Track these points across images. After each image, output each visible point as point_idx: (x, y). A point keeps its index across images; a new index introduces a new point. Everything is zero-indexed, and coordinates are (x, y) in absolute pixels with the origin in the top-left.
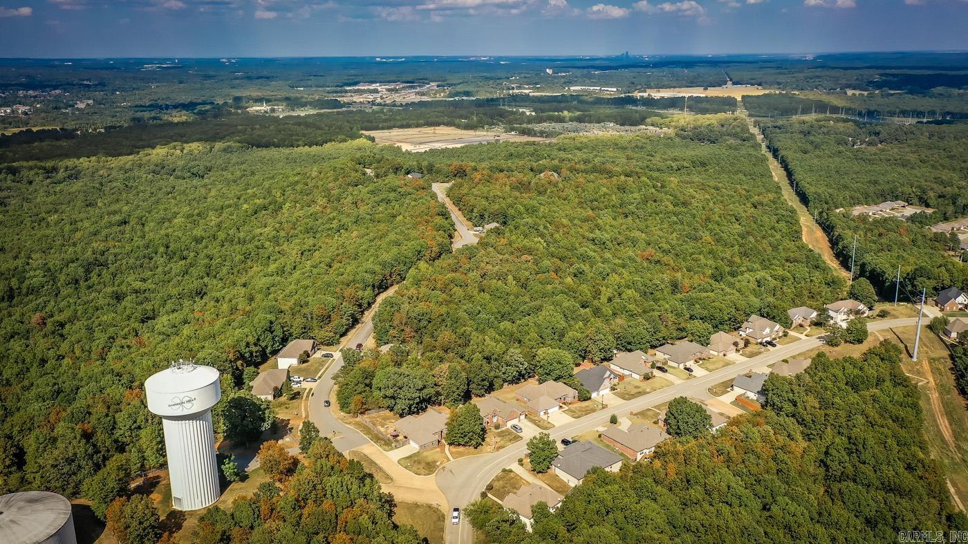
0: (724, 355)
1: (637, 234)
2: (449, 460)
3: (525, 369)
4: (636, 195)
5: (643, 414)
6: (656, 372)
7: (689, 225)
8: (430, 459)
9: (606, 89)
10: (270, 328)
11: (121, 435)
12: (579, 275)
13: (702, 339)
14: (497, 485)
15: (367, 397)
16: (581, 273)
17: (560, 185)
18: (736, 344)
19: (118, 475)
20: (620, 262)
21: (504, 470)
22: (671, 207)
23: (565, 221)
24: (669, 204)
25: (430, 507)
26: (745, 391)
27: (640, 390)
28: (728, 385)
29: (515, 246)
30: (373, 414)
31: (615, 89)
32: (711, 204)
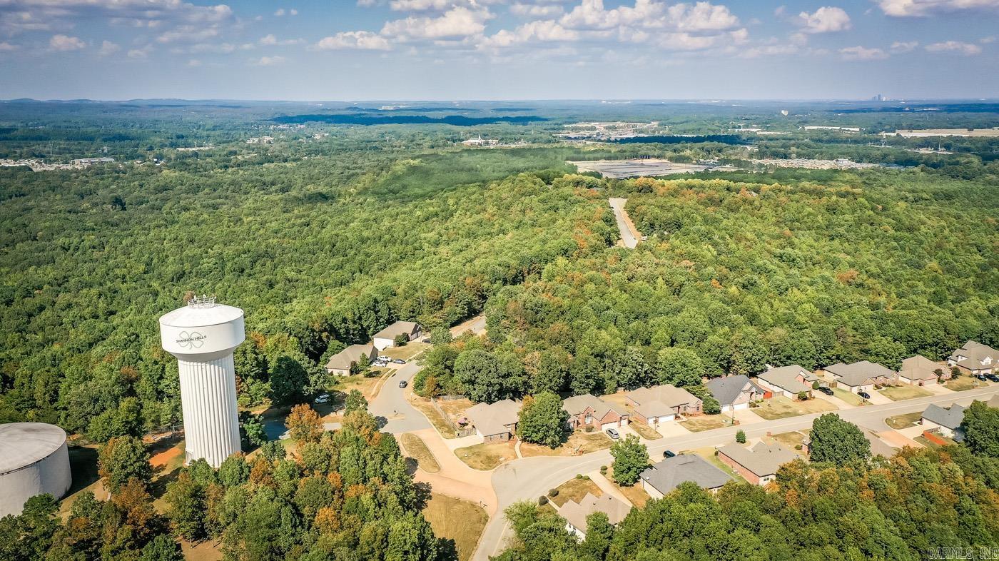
0: (920, 385)
1: (842, 256)
2: (516, 457)
3: (646, 372)
4: (847, 217)
5: (784, 437)
6: (816, 393)
7: (912, 252)
8: (493, 453)
9: (847, 129)
10: (375, 306)
11: (166, 386)
12: (749, 287)
13: (889, 361)
14: (563, 492)
15: (446, 380)
16: (752, 285)
17: (757, 203)
18: (938, 372)
19: (127, 418)
20: (809, 279)
21: (580, 477)
22: (892, 232)
23: (749, 235)
24: (890, 228)
25: (473, 505)
26: (939, 426)
27: (789, 410)
28: (917, 418)
29: (677, 251)
30: (450, 400)
31: (858, 130)
32: (947, 232)
